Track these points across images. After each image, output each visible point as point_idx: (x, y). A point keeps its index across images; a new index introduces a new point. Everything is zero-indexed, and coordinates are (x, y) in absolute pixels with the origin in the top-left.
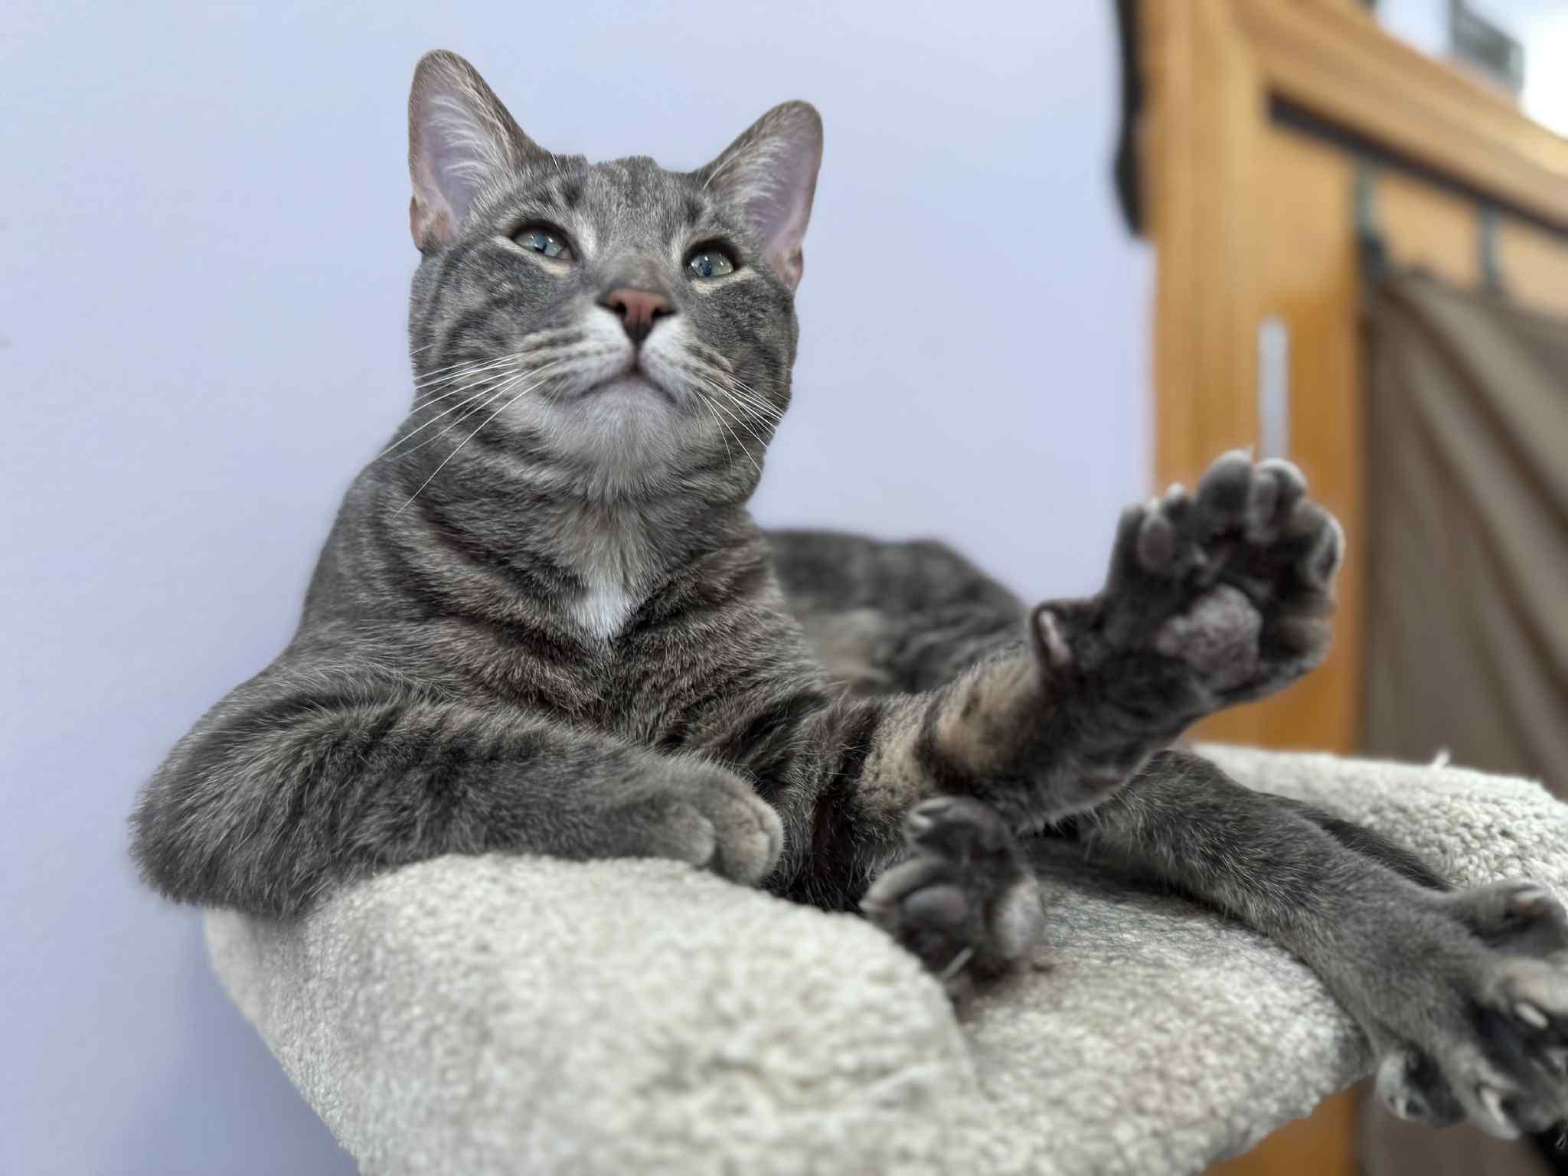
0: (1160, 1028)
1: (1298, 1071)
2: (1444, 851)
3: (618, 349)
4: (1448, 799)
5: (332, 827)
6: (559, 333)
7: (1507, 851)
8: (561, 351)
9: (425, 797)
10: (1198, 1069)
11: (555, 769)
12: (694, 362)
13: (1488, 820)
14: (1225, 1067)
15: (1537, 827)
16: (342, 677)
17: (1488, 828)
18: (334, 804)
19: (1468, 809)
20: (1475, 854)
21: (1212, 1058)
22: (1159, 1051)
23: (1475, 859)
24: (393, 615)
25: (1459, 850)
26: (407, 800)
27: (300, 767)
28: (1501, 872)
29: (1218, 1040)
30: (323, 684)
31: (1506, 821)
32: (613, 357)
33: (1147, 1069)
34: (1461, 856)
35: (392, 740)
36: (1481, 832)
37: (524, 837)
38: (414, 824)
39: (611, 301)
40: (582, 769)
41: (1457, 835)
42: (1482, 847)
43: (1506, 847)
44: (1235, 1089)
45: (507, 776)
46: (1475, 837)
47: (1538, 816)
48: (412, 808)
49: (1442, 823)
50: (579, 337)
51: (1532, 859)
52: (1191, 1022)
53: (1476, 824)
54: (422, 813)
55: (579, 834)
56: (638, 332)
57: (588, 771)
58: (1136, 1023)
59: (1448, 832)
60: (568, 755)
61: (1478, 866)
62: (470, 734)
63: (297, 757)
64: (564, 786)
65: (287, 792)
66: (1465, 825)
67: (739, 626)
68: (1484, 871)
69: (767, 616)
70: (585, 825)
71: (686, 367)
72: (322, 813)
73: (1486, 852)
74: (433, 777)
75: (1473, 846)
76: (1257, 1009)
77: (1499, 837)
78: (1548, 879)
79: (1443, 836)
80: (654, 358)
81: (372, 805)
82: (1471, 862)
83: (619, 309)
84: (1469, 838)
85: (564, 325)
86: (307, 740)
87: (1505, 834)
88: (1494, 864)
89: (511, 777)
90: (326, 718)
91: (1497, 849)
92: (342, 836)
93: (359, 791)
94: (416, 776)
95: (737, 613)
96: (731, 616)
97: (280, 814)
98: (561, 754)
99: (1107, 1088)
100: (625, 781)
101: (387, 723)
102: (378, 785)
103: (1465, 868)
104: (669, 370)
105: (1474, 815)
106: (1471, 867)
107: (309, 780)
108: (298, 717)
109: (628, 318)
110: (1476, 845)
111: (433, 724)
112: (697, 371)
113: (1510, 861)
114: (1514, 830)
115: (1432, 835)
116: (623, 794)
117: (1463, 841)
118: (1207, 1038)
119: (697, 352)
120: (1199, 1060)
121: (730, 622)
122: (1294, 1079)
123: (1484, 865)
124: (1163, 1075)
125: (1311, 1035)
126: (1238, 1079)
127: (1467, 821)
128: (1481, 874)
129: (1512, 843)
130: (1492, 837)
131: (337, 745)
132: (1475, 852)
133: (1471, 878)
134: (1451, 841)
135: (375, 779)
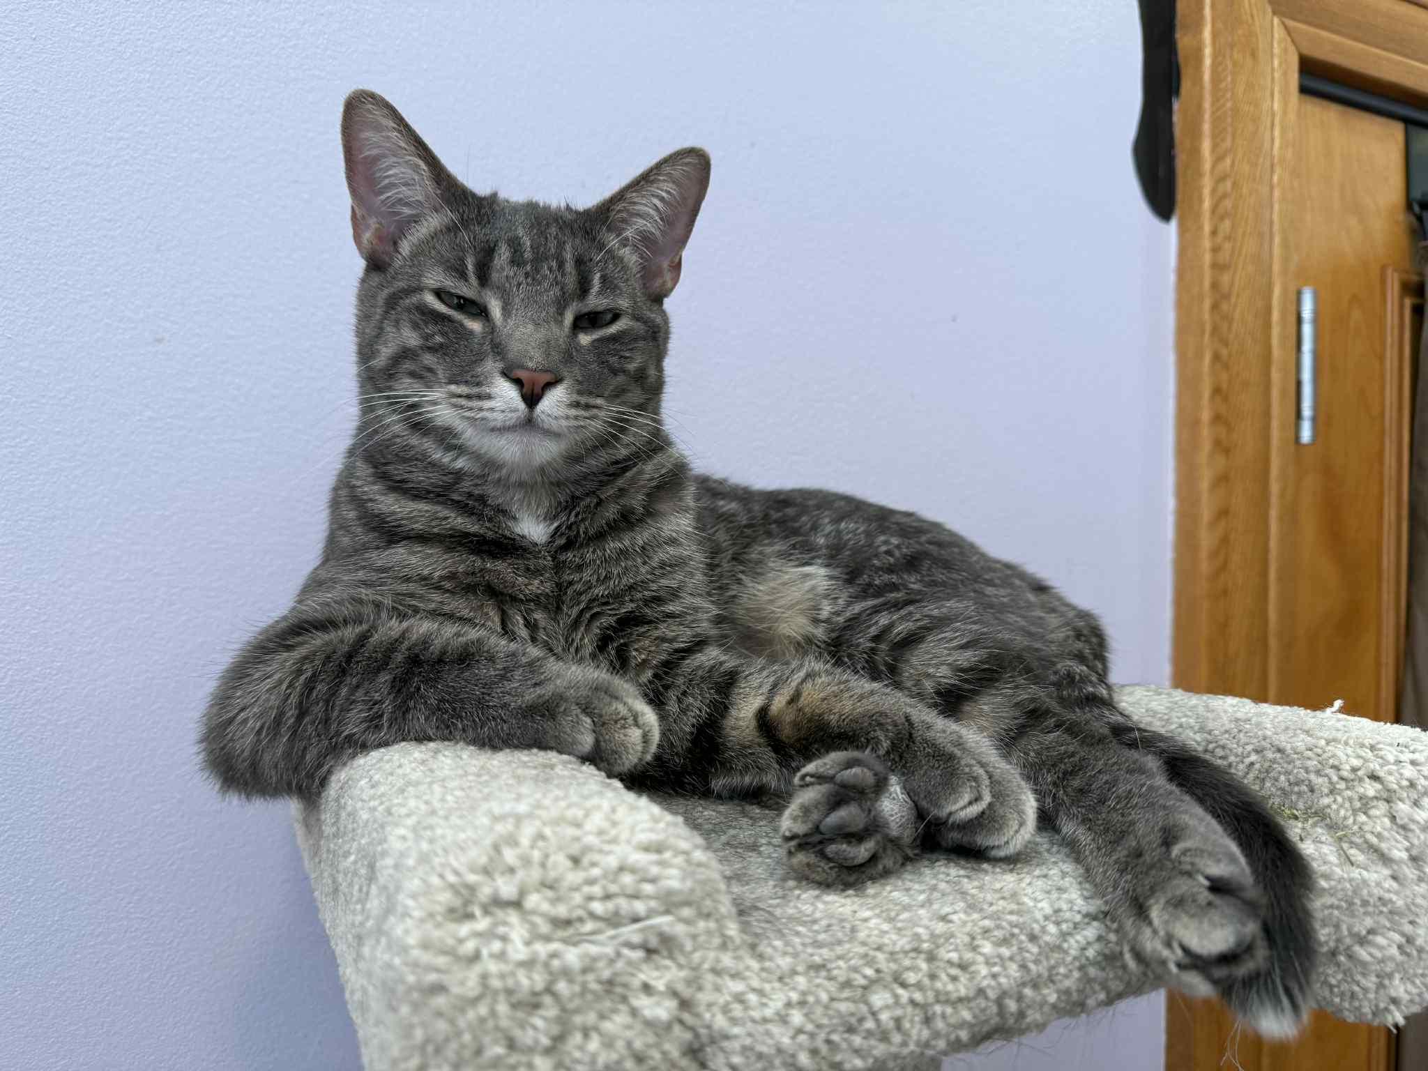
0: (944, 919)
1: (1081, 968)
2: (1312, 791)
3: (516, 410)
4: (1323, 742)
5: (326, 721)
6: (475, 390)
7: (1371, 793)
8: (475, 404)
9: (389, 694)
10: (968, 956)
11: (485, 672)
12: (573, 412)
13: (1356, 763)
14: (1000, 956)
15: (1409, 772)
16: (328, 605)
17: (1354, 770)
18: (327, 702)
19: (1340, 754)
20: (1339, 794)
21: (987, 948)
22: (934, 936)
23: (1339, 799)
24: (365, 548)
25: (1326, 791)
26: (377, 696)
27: (303, 678)
28: (1365, 813)
29: (999, 934)
30: (316, 611)
31: (1374, 766)
32: (514, 415)
33: (916, 950)
34: (1327, 795)
35: (366, 652)
36: (1345, 774)
37: (460, 726)
38: (382, 716)
39: (512, 375)
40: (505, 676)
41: (1326, 775)
42: (1348, 788)
43: (1371, 789)
44: (1007, 977)
45: (450, 677)
46: (1342, 778)
47: (1413, 763)
48: (381, 702)
49: (1312, 764)
50: (489, 397)
51: (1400, 803)
52: (976, 916)
53: (1342, 767)
54: (387, 707)
55: (496, 726)
56: (532, 399)
57: (509, 675)
58: (922, 912)
59: (1318, 773)
60: (498, 661)
61: (1341, 806)
62: (425, 642)
63: (299, 672)
64: (488, 686)
65: (294, 700)
66: (1333, 767)
67: (648, 547)
68: (1347, 810)
69: (673, 542)
70: (502, 719)
71: (567, 418)
72: (318, 709)
73: (1349, 793)
74: (395, 678)
75: (1338, 786)
76: (1048, 911)
77: (1367, 780)
78: (1413, 821)
79: (1312, 777)
80: (543, 416)
81: (354, 701)
82: (1335, 801)
83: (518, 382)
84: (1335, 778)
85: (478, 384)
86: (306, 658)
87: (1374, 777)
88: (1358, 805)
89: (452, 677)
90: (319, 640)
91: (1362, 790)
92: (333, 727)
93: (344, 691)
94: (384, 678)
95: (646, 535)
96: (641, 537)
97: (291, 713)
98: (492, 659)
99: (870, 962)
100: (536, 685)
101: (363, 638)
102: (358, 687)
103: (1329, 806)
104: (554, 422)
105: (1344, 758)
106: (1334, 807)
107: (310, 685)
108: (300, 639)
109: (524, 390)
110: (1342, 785)
111: (397, 636)
112: (576, 418)
113: (1375, 803)
114: (1381, 774)
115: (1303, 775)
116: (530, 696)
117: (1331, 782)
118: (986, 931)
119: (576, 405)
120: (974, 949)
121: (640, 542)
122: (1076, 974)
123: (1347, 805)
124: (931, 958)
125: (1100, 938)
126: (1013, 968)
127: (1336, 763)
128: (1342, 812)
129: (1379, 786)
130: (1361, 780)
131: (328, 658)
132: (1340, 793)
133: (1332, 815)
134: (1318, 781)
135: (354, 681)
